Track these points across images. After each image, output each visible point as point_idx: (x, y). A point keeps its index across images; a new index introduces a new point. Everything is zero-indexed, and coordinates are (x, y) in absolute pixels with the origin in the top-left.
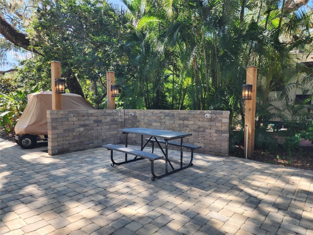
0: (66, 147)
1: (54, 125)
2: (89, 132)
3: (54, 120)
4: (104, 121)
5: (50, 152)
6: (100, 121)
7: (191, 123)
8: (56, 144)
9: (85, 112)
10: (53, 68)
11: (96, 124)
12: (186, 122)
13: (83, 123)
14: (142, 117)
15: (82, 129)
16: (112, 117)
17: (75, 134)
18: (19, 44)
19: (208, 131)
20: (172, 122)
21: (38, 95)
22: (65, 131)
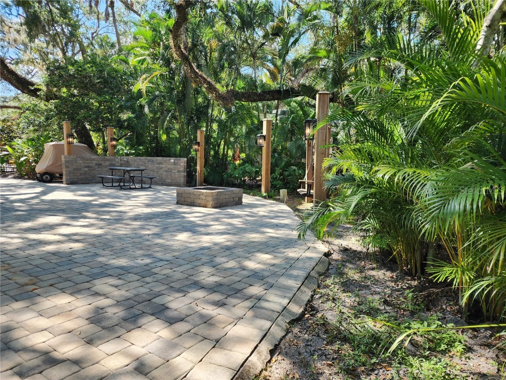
0: (75, 180)
1: (67, 165)
2: (92, 172)
3: (66, 162)
4: (103, 164)
5: (65, 182)
6: (101, 165)
7: (164, 166)
8: (69, 177)
9: (89, 157)
10: (65, 127)
11: (97, 167)
12: (161, 166)
13: (87, 165)
14: (133, 162)
15: (87, 169)
16: (111, 162)
17: (81, 172)
18: (25, 92)
19: (173, 171)
20: (153, 166)
21: (54, 144)
22: (74, 169)
